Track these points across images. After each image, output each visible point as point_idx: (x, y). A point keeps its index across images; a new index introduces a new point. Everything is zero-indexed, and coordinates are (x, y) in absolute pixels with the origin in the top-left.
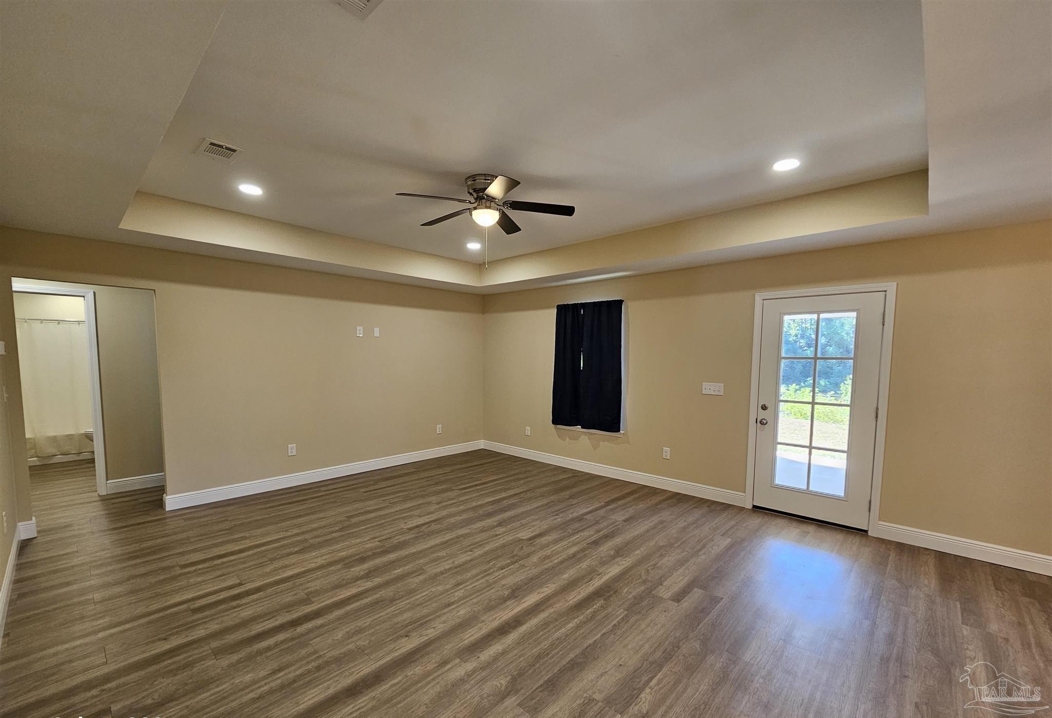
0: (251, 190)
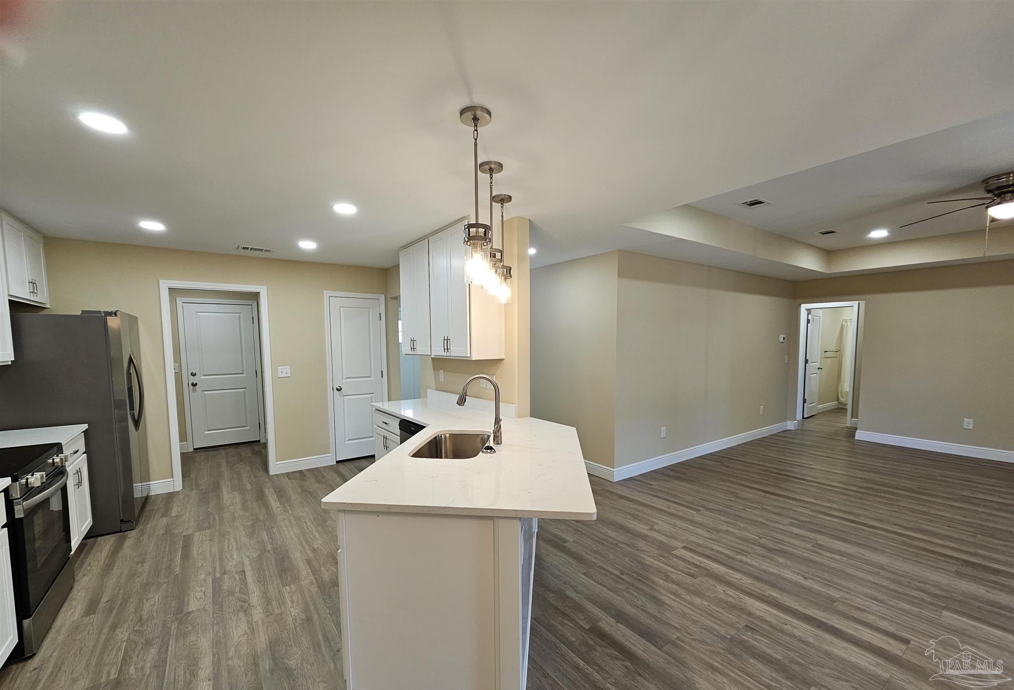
0: (879, 234)
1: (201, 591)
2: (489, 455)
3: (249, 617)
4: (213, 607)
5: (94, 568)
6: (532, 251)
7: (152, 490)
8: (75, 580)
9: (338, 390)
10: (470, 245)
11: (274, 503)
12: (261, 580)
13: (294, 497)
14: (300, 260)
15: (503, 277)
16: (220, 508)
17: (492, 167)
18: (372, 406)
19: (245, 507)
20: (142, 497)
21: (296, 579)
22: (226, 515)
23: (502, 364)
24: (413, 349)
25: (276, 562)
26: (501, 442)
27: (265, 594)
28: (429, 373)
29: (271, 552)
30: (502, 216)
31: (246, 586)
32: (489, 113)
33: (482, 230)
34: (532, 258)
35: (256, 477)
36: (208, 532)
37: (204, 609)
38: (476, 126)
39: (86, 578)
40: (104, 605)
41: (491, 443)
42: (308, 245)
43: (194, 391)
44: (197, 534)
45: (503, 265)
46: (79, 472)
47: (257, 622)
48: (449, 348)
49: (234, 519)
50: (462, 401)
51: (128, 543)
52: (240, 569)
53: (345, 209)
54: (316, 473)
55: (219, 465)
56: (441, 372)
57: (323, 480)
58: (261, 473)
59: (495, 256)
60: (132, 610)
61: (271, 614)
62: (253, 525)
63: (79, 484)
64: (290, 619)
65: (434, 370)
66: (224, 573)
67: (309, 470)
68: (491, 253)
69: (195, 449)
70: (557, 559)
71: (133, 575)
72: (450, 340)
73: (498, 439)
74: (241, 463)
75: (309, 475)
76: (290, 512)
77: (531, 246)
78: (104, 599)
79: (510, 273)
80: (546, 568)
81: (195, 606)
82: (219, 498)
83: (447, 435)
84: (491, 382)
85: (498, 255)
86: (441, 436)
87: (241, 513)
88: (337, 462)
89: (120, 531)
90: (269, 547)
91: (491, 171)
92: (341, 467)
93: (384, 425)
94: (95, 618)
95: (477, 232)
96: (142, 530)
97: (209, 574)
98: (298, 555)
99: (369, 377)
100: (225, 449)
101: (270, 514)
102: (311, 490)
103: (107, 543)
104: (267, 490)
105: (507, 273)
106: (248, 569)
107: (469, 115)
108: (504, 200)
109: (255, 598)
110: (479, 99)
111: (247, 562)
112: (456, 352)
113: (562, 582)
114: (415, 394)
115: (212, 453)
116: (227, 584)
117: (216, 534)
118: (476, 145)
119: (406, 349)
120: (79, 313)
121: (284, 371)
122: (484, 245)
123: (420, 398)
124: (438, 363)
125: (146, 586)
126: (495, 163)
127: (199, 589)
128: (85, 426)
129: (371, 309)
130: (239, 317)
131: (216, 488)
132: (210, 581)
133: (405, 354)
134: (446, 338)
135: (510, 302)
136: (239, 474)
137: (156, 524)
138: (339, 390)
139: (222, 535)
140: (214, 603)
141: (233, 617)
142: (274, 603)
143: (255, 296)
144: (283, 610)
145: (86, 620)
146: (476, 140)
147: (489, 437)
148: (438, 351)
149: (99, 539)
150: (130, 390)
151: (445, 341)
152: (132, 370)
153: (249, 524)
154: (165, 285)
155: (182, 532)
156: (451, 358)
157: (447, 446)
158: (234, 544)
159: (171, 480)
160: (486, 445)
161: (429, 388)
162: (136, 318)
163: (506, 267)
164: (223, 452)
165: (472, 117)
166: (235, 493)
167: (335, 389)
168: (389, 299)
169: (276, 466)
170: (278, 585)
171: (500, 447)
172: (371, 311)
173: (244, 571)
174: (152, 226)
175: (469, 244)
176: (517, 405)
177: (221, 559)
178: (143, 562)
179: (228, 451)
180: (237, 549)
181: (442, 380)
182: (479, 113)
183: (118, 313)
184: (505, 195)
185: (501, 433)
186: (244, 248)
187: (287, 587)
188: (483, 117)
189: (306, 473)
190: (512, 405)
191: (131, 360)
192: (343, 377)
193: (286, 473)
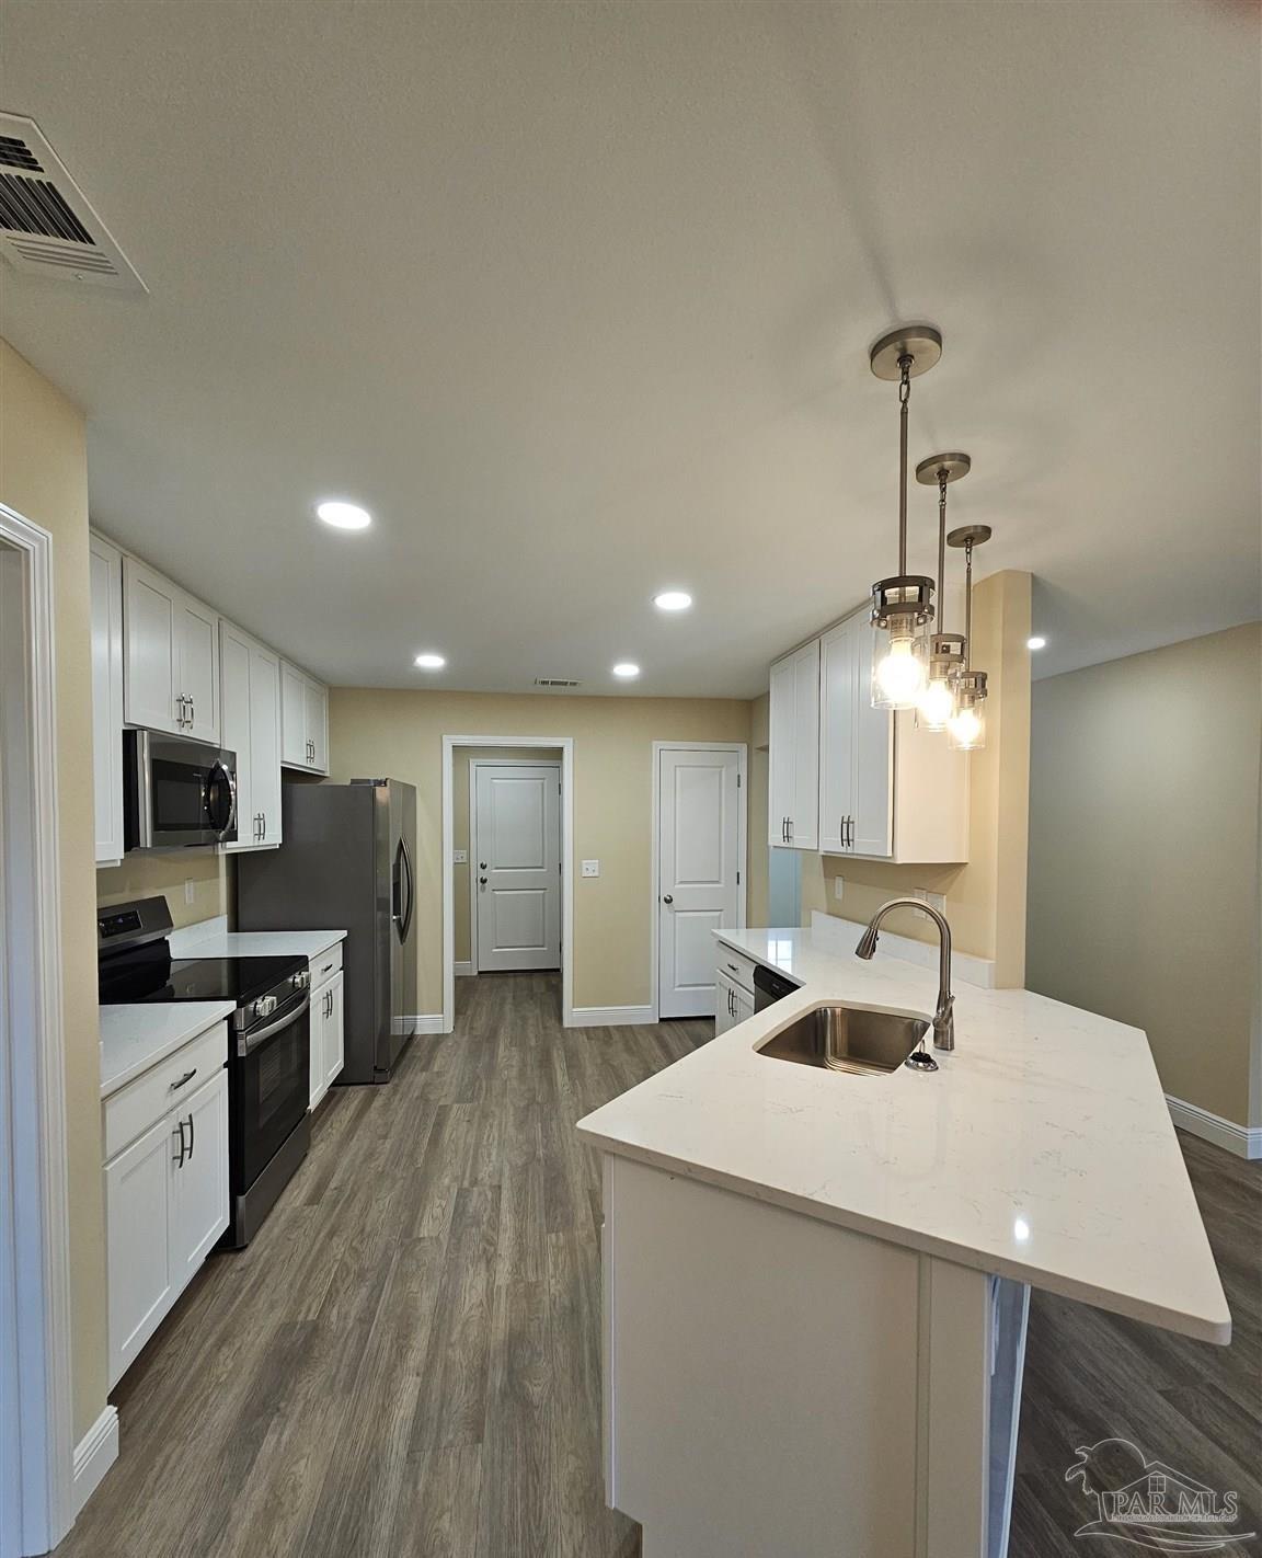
1: (440, 1205)
2: (921, 1074)
3: (491, 1275)
4: (450, 1239)
5: (334, 1131)
6: (1037, 643)
7: (418, 1027)
8: (309, 1145)
9: (666, 900)
10: (886, 627)
11: (561, 1078)
12: (520, 1211)
13: (589, 1072)
14: (614, 695)
15: (966, 696)
16: (491, 1070)
17: (946, 468)
18: (713, 934)
19: (522, 1075)
20: (403, 1036)
21: (569, 1222)
22: (497, 1083)
23: (961, 874)
24: (787, 837)
25: (546, 1180)
26: (952, 1045)
27: (520, 1235)
28: (816, 883)
29: (543, 1162)
30: (969, 571)
31: (498, 1216)
32: (936, 336)
33: (912, 591)
34: (1036, 657)
35: (545, 1028)
36: (468, 1106)
37: (437, 1238)
38: (905, 373)
39: (322, 1145)
40: (330, 1193)
41: (928, 1045)
42: (626, 671)
43: (483, 890)
44: (456, 1106)
45: (968, 671)
46: (329, 995)
47: (499, 1287)
48: (851, 838)
49: (503, 1095)
50: (867, 949)
51: (378, 1102)
52: (495, 1183)
53: (673, 601)
54: (627, 1034)
55: (504, 999)
56: (839, 881)
57: (635, 1048)
58: (552, 1022)
59: (947, 650)
60: (357, 1212)
61: (522, 1281)
62: (527, 1108)
63: (329, 1011)
64: (546, 1298)
65: (825, 876)
66: (474, 1182)
67: (619, 1028)
68: (937, 644)
69: (480, 973)
70: (1088, 1329)
71: (370, 1155)
72: (853, 822)
73: (945, 1041)
74: (531, 1002)
75: (616, 1036)
76: (580, 1096)
77: (1035, 631)
78: (333, 1185)
79: (983, 686)
80: (1059, 1346)
81: (428, 1230)
82: (493, 1055)
83: (838, 1011)
84: (932, 914)
85: (955, 648)
86: (825, 1011)
87: (515, 1083)
88: (661, 1020)
89: (373, 1083)
90: (541, 1153)
91: (943, 475)
92: (666, 1030)
93: (730, 971)
94: (317, 1212)
95: (902, 595)
96: (397, 1085)
97: (455, 1179)
98: (578, 1177)
99: (717, 882)
100: (515, 976)
101: (552, 1096)
102: (615, 1064)
103: (357, 1094)
104: (555, 1051)
105: (977, 687)
106: (506, 1184)
107: (891, 353)
108: (972, 539)
109: (505, 1243)
110: (911, 310)
111: (507, 1172)
112: (864, 846)
113: (1103, 1398)
114: (789, 918)
115: (497, 981)
116: (474, 1202)
117: (477, 1113)
118: (904, 413)
119: (775, 837)
120: (348, 783)
121: (591, 867)
122: (918, 624)
123: (799, 926)
124: (834, 865)
125: (381, 1175)
126: (953, 456)
127: (438, 1202)
128: (344, 933)
129: (724, 769)
130: (543, 784)
131: (493, 1035)
132: (454, 1192)
133: (775, 847)
134: (845, 820)
135: (983, 746)
136: (524, 1019)
137: (414, 1079)
138: (668, 901)
139: (485, 1116)
140: (453, 1231)
141: (470, 1266)
142: (530, 1261)
143: (557, 753)
144: (540, 1278)
145: (307, 1210)
146: (905, 402)
147: (925, 1027)
148: (832, 844)
149: (350, 1088)
150: (397, 885)
151: (845, 825)
152: (402, 862)
153: (522, 1104)
154: (449, 742)
155: (439, 1100)
156: (855, 857)
157: (835, 1035)
158: (496, 1135)
159: (441, 1016)
160: (916, 1050)
161: (816, 909)
162: (415, 788)
163: (975, 675)
164: (511, 981)
165: (897, 355)
166: (513, 1049)
167: (662, 899)
168: (754, 751)
169: (576, 1014)
170: (541, 1226)
171: (950, 1059)
172: (723, 773)
173: (500, 1187)
174: (430, 661)
175: (883, 624)
176: (993, 962)
177: (475, 1158)
178: (385, 1137)
179: (518, 980)
180: (499, 1144)
181: (839, 896)
182: (914, 343)
183: (388, 783)
184: (976, 527)
185: (952, 1027)
186: (543, 683)
187: (553, 1235)
188: (922, 350)
189: (613, 1032)
190: (982, 961)
191: (401, 847)
192: (675, 880)
193: (585, 1028)
